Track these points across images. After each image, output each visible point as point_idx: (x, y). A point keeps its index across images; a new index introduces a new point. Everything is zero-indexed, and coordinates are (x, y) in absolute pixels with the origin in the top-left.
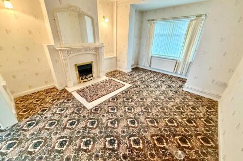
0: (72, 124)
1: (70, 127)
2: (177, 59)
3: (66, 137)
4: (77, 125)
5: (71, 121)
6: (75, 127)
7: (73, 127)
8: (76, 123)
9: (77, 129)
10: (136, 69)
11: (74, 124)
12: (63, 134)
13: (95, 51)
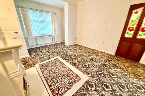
0: (107, 87)
1: (110, 87)
2: (52, 35)
3: (118, 86)
4: (106, 83)
5: (105, 88)
6: (108, 83)
7: (109, 84)
8: (105, 84)
9: (109, 82)
11: (106, 85)
12: (117, 89)
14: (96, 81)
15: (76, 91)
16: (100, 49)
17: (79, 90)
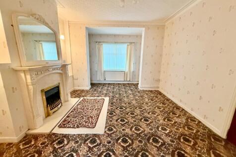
2: (124, 70)
8: (111, 154)
10: (92, 85)
13: (62, 70)
14: (106, 143)
15: (75, 133)
16: (192, 110)
17: (79, 135)
